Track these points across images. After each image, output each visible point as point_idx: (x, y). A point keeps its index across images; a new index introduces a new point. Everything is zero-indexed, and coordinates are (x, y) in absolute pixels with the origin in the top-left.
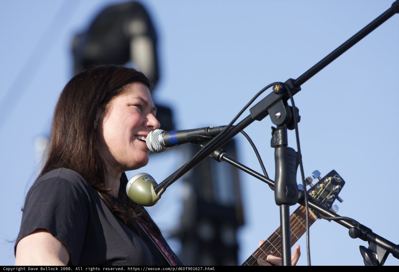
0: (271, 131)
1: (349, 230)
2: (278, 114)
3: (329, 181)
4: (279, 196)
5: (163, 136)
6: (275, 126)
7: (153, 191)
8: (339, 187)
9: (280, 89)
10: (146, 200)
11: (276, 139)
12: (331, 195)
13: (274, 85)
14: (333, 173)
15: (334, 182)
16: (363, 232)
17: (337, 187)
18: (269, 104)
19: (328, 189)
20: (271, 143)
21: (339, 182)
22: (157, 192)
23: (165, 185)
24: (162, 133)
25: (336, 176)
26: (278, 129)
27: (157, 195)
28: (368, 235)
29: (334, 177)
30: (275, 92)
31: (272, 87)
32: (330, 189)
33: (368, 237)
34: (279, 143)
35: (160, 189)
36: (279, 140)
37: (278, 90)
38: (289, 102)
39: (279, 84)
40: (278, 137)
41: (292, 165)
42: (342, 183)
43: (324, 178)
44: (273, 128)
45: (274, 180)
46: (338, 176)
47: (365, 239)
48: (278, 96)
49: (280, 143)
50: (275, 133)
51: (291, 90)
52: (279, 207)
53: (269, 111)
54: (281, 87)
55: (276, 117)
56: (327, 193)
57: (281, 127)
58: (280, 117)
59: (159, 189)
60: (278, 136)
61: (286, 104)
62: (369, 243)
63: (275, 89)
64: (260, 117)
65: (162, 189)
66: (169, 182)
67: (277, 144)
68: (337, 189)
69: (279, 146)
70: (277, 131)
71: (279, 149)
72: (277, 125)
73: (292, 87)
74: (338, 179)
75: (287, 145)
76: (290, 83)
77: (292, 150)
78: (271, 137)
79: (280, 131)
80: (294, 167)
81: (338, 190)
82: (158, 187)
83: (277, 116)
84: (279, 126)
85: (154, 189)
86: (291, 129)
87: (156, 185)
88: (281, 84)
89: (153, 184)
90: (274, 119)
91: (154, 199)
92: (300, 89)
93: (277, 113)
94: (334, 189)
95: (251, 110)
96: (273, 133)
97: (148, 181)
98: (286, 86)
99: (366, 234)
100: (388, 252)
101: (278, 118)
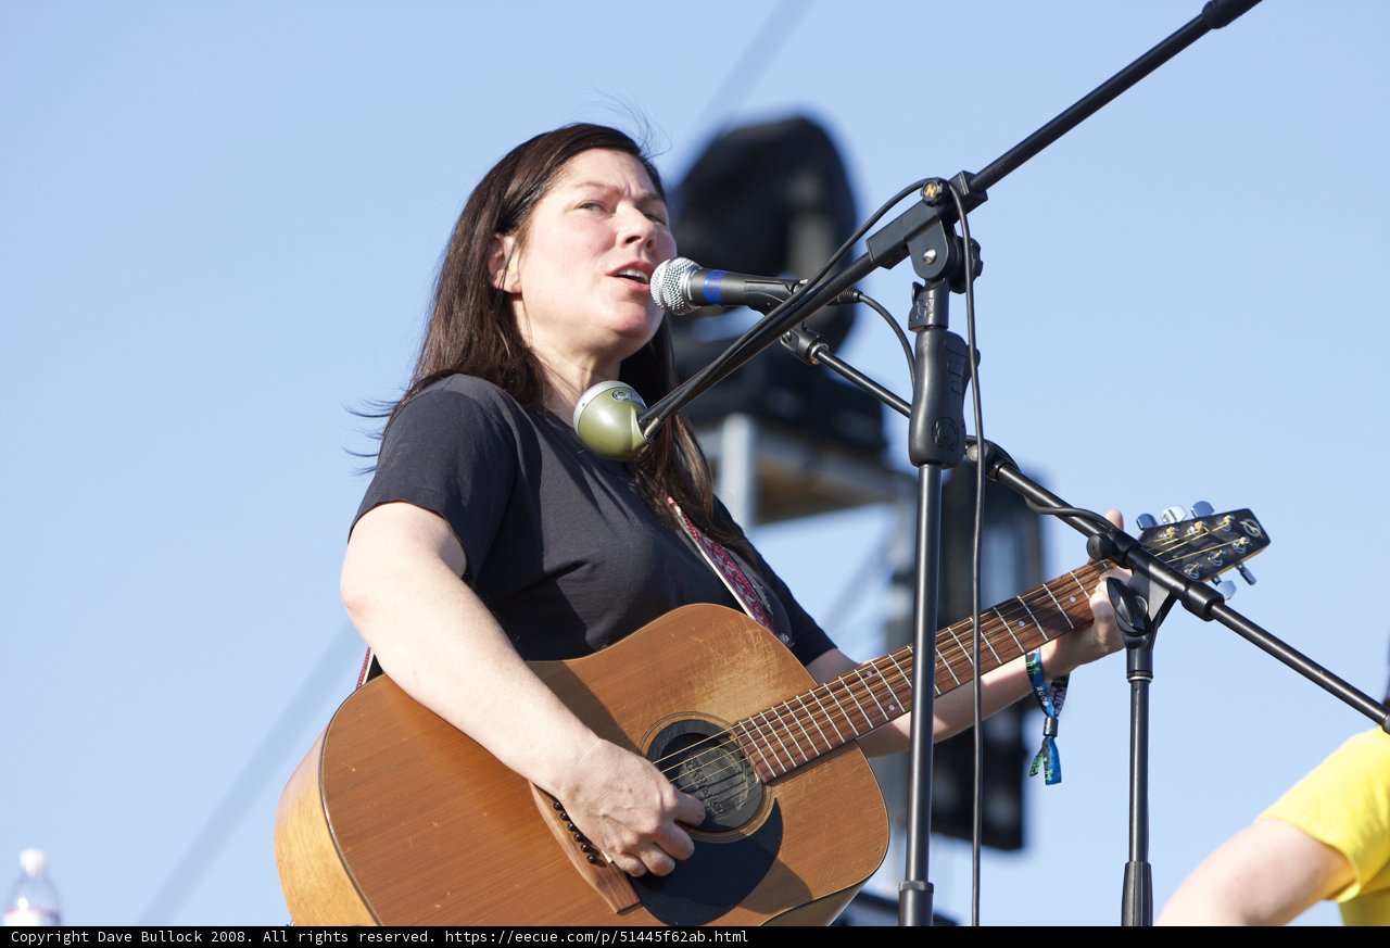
0: (911, 292)
1: (1086, 538)
2: (931, 254)
4: (919, 444)
5: (690, 278)
6: (922, 282)
7: (634, 424)
9: (938, 195)
10: (617, 443)
11: (922, 312)
13: (921, 185)
16: (1121, 548)
18: (912, 228)
20: (910, 321)
22: (643, 428)
23: (662, 410)
24: (692, 268)
26: (927, 288)
27: (643, 433)
30: (926, 203)
31: (919, 190)
33: (1132, 560)
34: (927, 320)
35: (652, 420)
36: (928, 315)
37: (932, 195)
38: (958, 228)
39: (937, 183)
40: (927, 308)
41: (954, 374)
44: (917, 286)
48: (932, 212)
49: (930, 321)
50: (920, 297)
51: (963, 199)
53: (910, 244)
54: (940, 189)
55: (925, 259)
57: (935, 284)
58: (934, 259)
59: (648, 420)
60: (927, 305)
61: (950, 231)
62: (1133, 574)
63: (927, 195)
64: (890, 260)
67: (922, 323)
69: (927, 327)
70: (925, 293)
71: (927, 334)
72: (926, 280)
73: (966, 192)
75: (947, 327)
76: (962, 182)
77: (958, 338)
78: (912, 306)
79: (931, 293)
80: (960, 380)
82: (646, 416)
83: (928, 257)
84: (931, 281)
85: (638, 421)
86: (958, 291)
87: (641, 411)
88: (941, 181)
89: (636, 408)
90: (919, 267)
91: (635, 444)
92: (985, 198)
93: (927, 250)
95: (869, 241)
96: (915, 299)
97: (625, 400)
98: (951, 188)
99: (1127, 552)
100: (1174, 595)
101: (929, 261)
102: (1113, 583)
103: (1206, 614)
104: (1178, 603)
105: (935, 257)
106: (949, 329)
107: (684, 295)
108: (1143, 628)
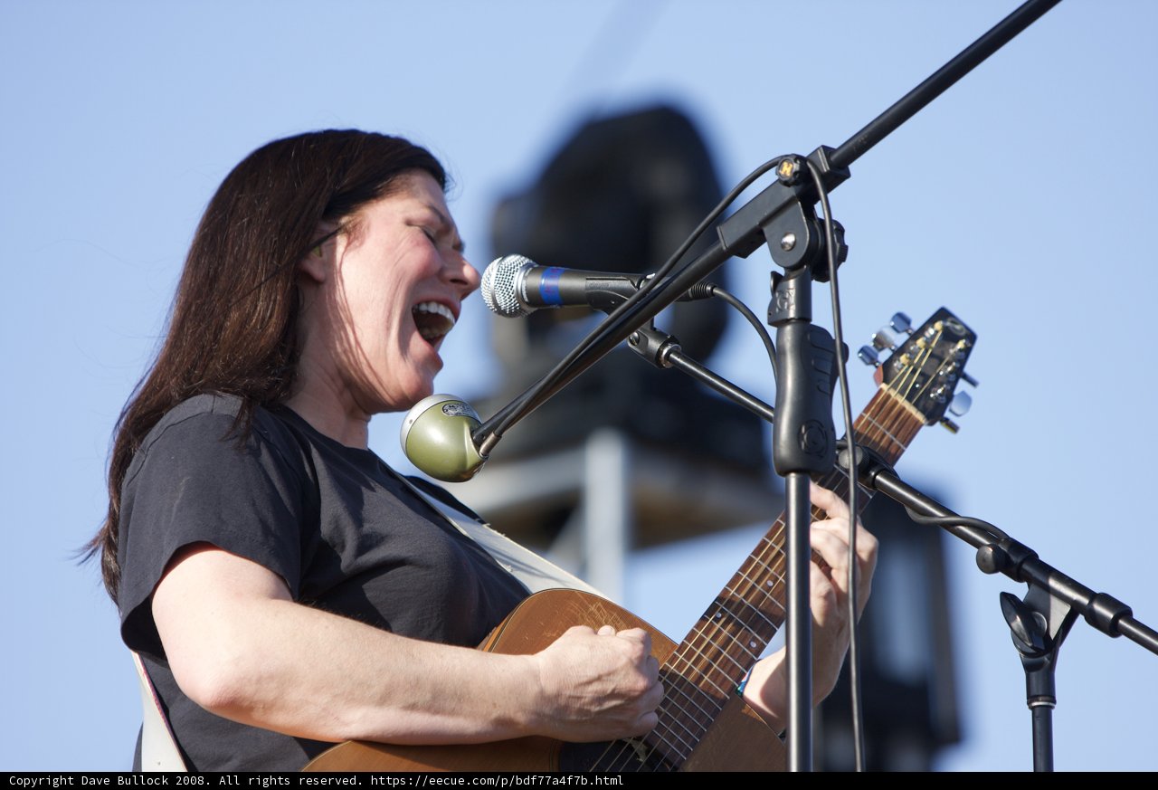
0: (769, 282)
2: (790, 239)
3: (936, 332)
4: (785, 453)
5: (525, 277)
6: (782, 271)
7: (468, 441)
8: (965, 344)
9: (795, 173)
10: (450, 465)
11: (782, 304)
12: (948, 364)
13: (776, 164)
14: (944, 313)
16: (1014, 559)
17: (961, 345)
18: (766, 213)
19: (938, 352)
20: (769, 314)
22: (478, 444)
23: (498, 425)
24: (527, 267)
25: (952, 322)
26: (787, 278)
27: (478, 451)
28: (1026, 567)
29: (948, 323)
30: (782, 182)
31: (774, 169)
32: (943, 353)
33: (1027, 572)
34: (788, 313)
35: (487, 436)
36: (788, 308)
37: (788, 174)
38: (819, 209)
39: (793, 159)
40: (786, 299)
41: (821, 371)
42: (971, 337)
44: (776, 277)
46: (956, 320)
47: (1018, 576)
48: (789, 193)
49: (792, 314)
50: (779, 288)
51: (823, 176)
53: (766, 230)
54: (797, 166)
55: (783, 246)
56: (935, 361)
57: (796, 273)
58: (794, 245)
59: (483, 436)
60: (787, 296)
61: (810, 213)
62: (1029, 588)
63: (782, 174)
64: (745, 248)
65: (492, 436)
66: (508, 418)
67: (783, 317)
69: (787, 321)
70: (784, 283)
71: (788, 328)
72: (785, 268)
73: (825, 168)
74: (958, 327)
75: (810, 320)
76: (821, 157)
77: (823, 332)
78: (770, 297)
79: (792, 283)
80: (827, 379)
81: (963, 354)
82: (481, 431)
83: (786, 243)
84: (790, 269)
85: (472, 438)
86: (822, 279)
87: (476, 426)
88: (798, 158)
89: (469, 423)
90: (778, 253)
91: (470, 463)
92: (847, 175)
93: (786, 235)
94: (952, 351)
96: (774, 290)
97: (457, 414)
98: (809, 165)
99: (1022, 563)
100: (1076, 609)
101: (788, 247)
102: (1007, 598)
103: (1112, 629)
104: (1081, 619)
105: (795, 243)
106: (813, 322)
107: (519, 296)
108: (1043, 648)
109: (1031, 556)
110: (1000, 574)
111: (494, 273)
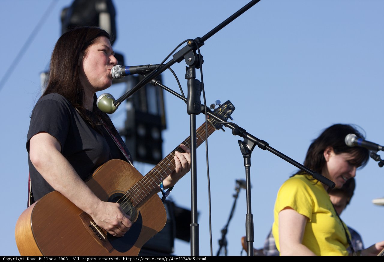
0: (185, 69)
1: (232, 130)
2: (190, 59)
3: (225, 107)
4: (190, 109)
5: (121, 69)
6: (188, 66)
7: (113, 104)
9: (192, 44)
10: (108, 110)
11: (189, 74)
12: (226, 115)
13: (188, 41)
14: (228, 102)
15: (228, 108)
16: (241, 132)
17: (230, 111)
18: (185, 52)
19: (225, 112)
20: (186, 76)
21: (232, 108)
22: (115, 105)
23: (120, 101)
24: (121, 67)
26: (190, 68)
27: (115, 107)
28: (244, 134)
29: (229, 105)
30: (188, 45)
31: (187, 42)
34: (190, 77)
35: (117, 103)
36: (190, 75)
37: (190, 44)
38: (197, 52)
39: (191, 40)
40: (190, 73)
41: (198, 90)
42: (233, 109)
43: (222, 105)
44: (187, 67)
45: (187, 98)
46: (231, 104)
47: (242, 136)
48: (190, 48)
49: (191, 77)
50: (188, 70)
51: (198, 44)
52: (189, 115)
53: (184, 56)
54: (192, 42)
55: (189, 60)
56: (224, 114)
57: (192, 67)
58: (191, 60)
61: (195, 53)
62: (244, 138)
63: (189, 43)
64: (179, 60)
65: (119, 103)
66: (123, 99)
68: (230, 112)
69: (190, 78)
70: (189, 69)
71: (190, 80)
72: (189, 66)
73: (199, 42)
74: (231, 106)
76: (198, 40)
77: (198, 81)
78: (186, 73)
79: (191, 69)
80: (199, 92)
82: (116, 102)
84: (191, 66)
86: (198, 68)
87: (114, 101)
88: (192, 40)
89: (113, 100)
90: (187, 62)
91: (113, 110)
92: (204, 44)
93: (189, 58)
94: (228, 112)
95: (173, 56)
96: (187, 71)
97: (110, 98)
98: (195, 42)
99: (243, 133)
100: (255, 144)
101: (190, 61)
102: (240, 141)
103: (264, 148)
104: (257, 146)
105: (192, 60)
106: (196, 78)
107: (120, 74)
108: (248, 153)
109: (244, 131)
110: (238, 135)
111: (114, 70)
